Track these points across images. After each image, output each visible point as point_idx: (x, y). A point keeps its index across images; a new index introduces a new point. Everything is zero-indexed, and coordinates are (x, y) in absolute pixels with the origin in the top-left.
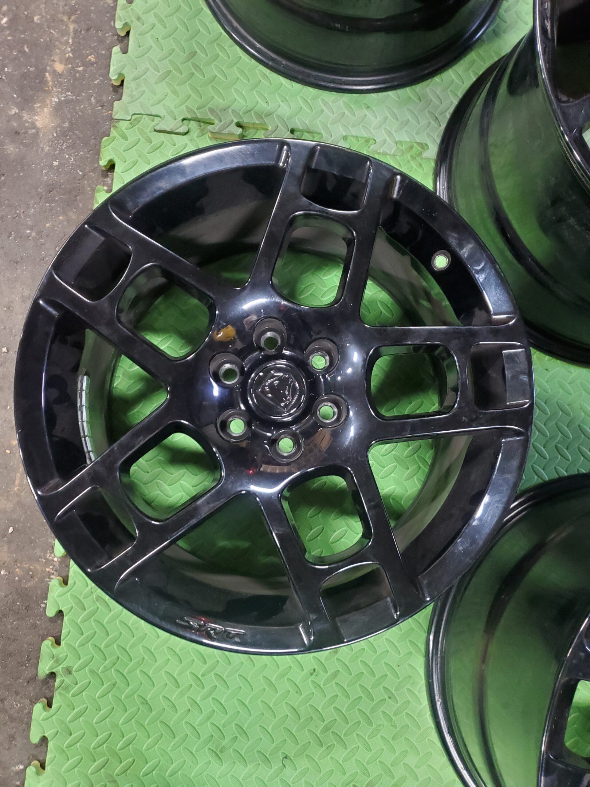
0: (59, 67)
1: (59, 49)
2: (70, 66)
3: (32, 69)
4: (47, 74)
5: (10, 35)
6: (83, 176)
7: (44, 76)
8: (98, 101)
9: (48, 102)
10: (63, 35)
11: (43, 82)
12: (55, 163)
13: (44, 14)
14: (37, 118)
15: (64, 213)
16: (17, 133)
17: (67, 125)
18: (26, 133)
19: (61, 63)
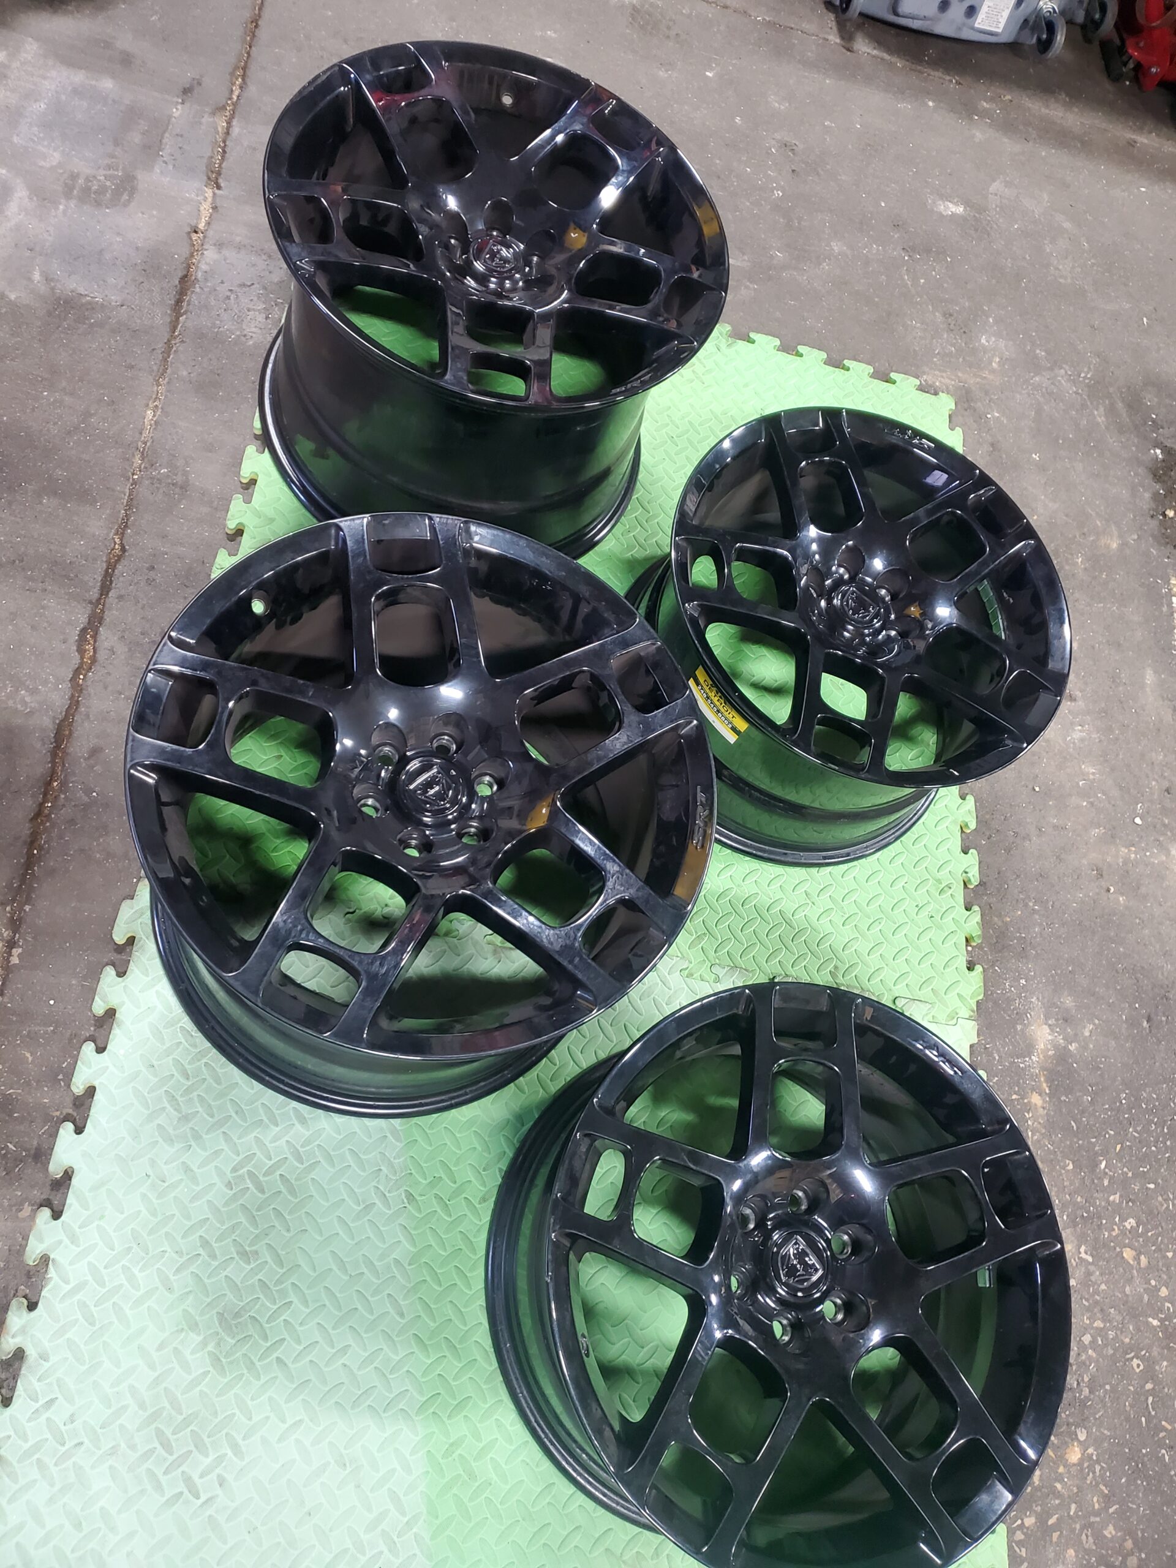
0: (1036, 1099)
1: (1040, 1123)
2: (1026, 1101)
3: (1063, 1098)
4: (1047, 1091)
5: (1094, 1145)
6: (993, 966)
7: (1050, 1087)
8: (990, 1055)
9: (1041, 1056)
10: (1038, 1141)
11: (1050, 1081)
12: (1023, 982)
13: (1063, 1172)
14: (1050, 1037)
15: (1006, 923)
16: (1066, 1020)
17: (1019, 1027)
18: (1057, 1020)
19: (1036, 1105)
